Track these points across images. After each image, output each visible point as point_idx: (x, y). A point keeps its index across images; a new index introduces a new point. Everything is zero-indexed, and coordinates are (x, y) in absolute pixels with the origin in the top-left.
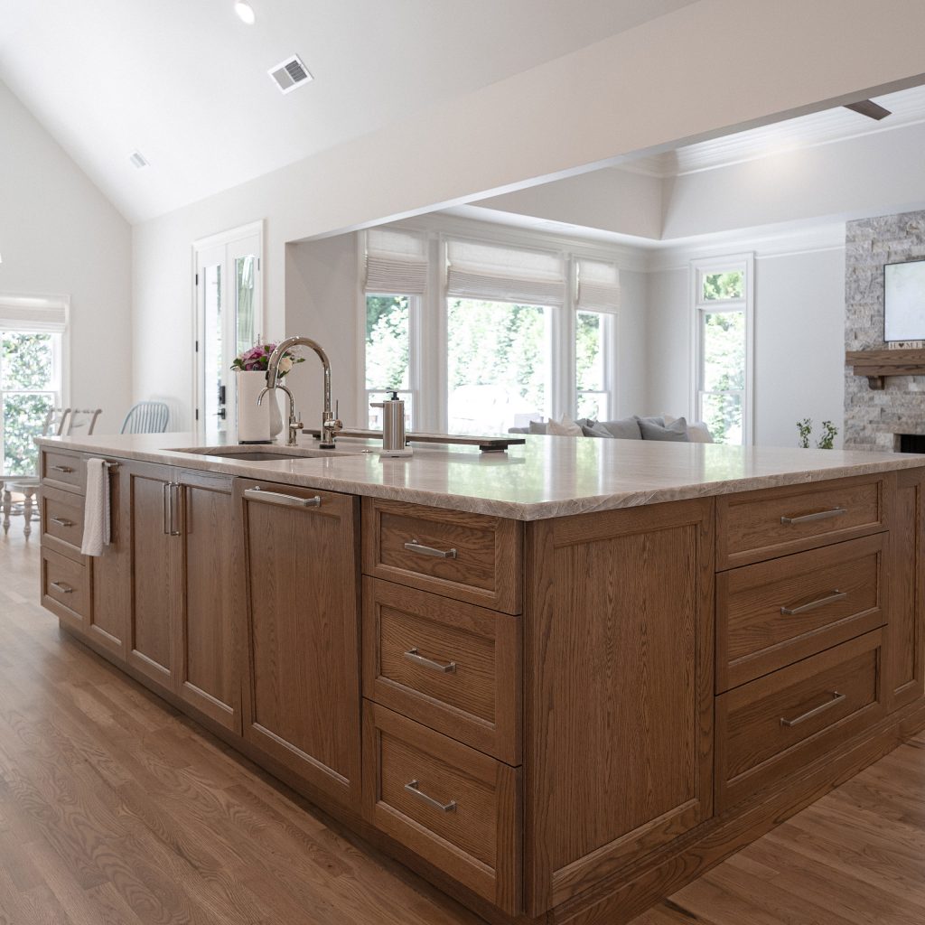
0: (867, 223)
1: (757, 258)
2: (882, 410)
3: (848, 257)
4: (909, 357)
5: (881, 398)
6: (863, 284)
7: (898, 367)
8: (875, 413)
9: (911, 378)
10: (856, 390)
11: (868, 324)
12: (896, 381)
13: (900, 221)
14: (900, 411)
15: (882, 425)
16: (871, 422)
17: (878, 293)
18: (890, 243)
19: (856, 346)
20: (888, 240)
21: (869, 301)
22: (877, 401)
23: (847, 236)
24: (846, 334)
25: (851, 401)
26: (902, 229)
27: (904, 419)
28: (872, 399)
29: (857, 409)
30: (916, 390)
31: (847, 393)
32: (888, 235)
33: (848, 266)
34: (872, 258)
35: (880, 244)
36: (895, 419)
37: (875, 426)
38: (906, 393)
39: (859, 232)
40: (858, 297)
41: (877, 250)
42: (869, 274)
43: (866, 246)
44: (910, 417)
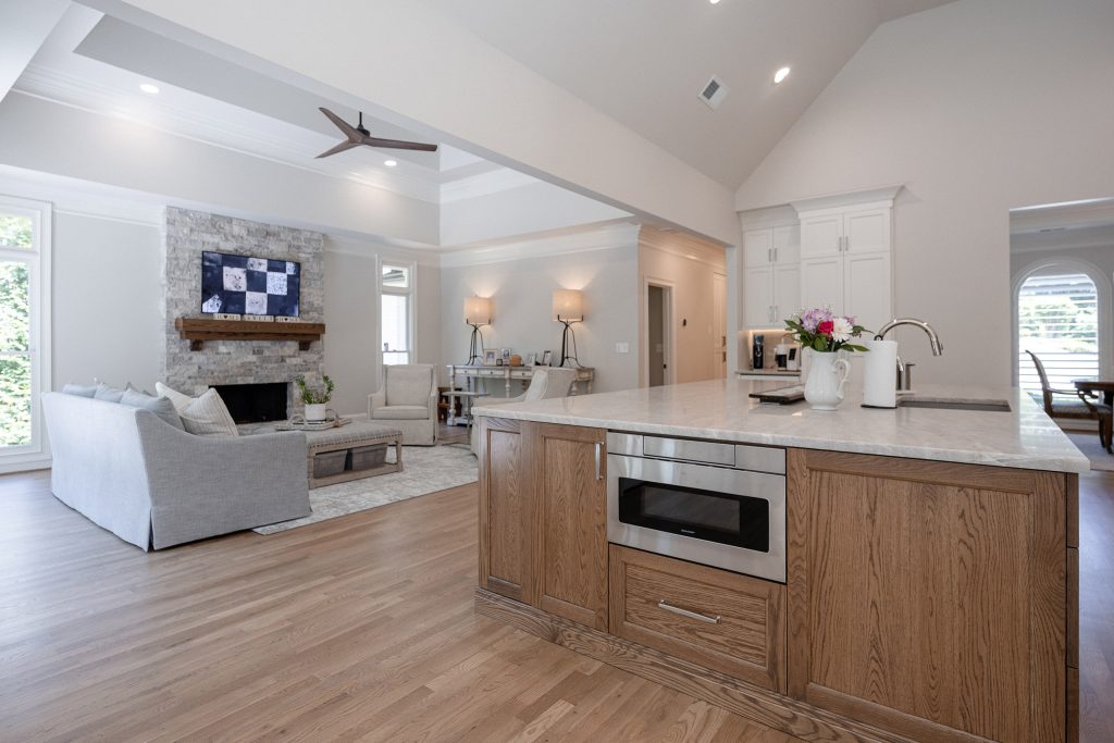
0: (184, 212)
1: (57, 211)
2: (200, 368)
3: (169, 237)
4: (233, 326)
5: (198, 357)
6: (182, 263)
7: (221, 333)
8: (194, 370)
9: (221, 342)
10: (177, 351)
11: (188, 297)
12: (210, 344)
13: (212, 220)
14: (212, 367)
15: (199, 380)
16: (190, 378)
17: (195, 272)
18: (204, 235)
19: (177, 314)
20: (203, 232)
21: (187, 277)
22: (194, 360)
23: (168, 219)
24: (168, 303)
25: (173, 360)
26: (214, 226)
27: (216, 374)
28: (190, 358)
29: (178, 367)
30: (225, 351)
31: (169, 353)
32: (203, 228)
33: (168, 244)
34: (191, 241)
35: (196, 233)
36: (209, 374)
37: (193, 380)
38: (217, 353)
39: (178, 218)
40: (178, 273)
41: (194, 237)
42: (187, 255)
43: (185, 231)
44: (220, 372)
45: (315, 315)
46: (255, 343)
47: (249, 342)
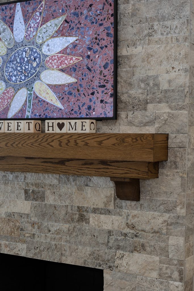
45: (164, 109)
46: (31, 177)
47: (22, 176)
